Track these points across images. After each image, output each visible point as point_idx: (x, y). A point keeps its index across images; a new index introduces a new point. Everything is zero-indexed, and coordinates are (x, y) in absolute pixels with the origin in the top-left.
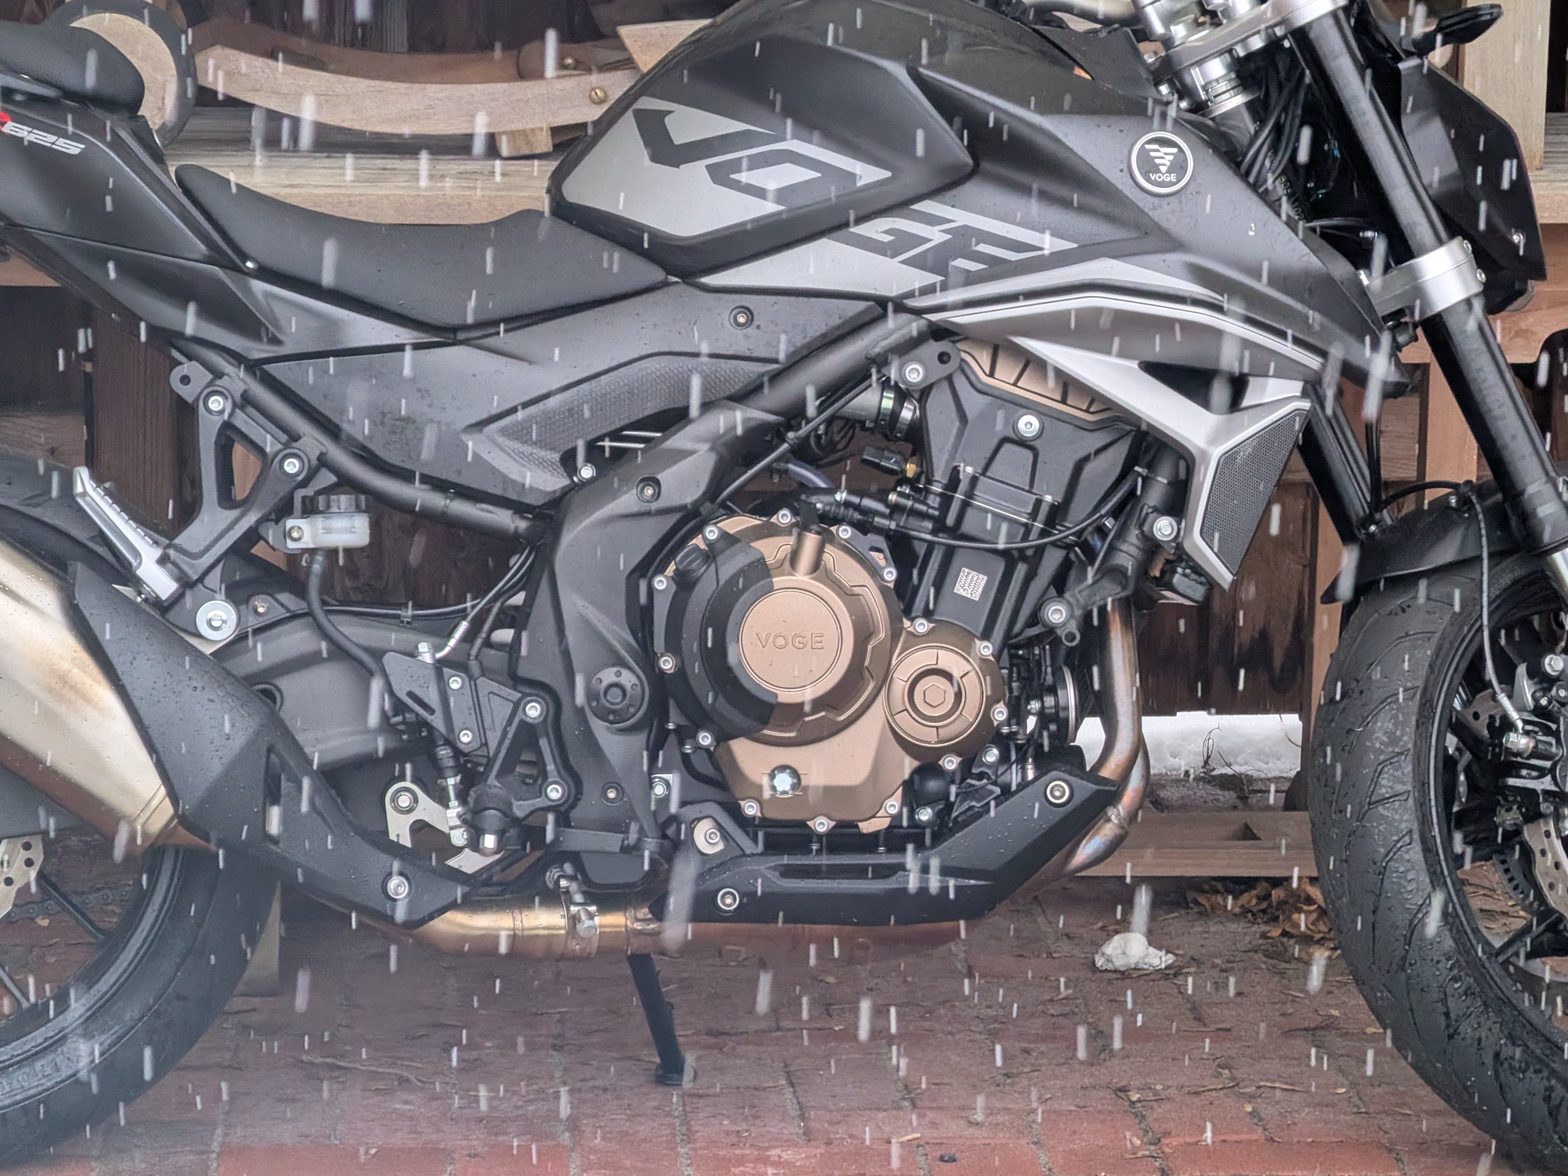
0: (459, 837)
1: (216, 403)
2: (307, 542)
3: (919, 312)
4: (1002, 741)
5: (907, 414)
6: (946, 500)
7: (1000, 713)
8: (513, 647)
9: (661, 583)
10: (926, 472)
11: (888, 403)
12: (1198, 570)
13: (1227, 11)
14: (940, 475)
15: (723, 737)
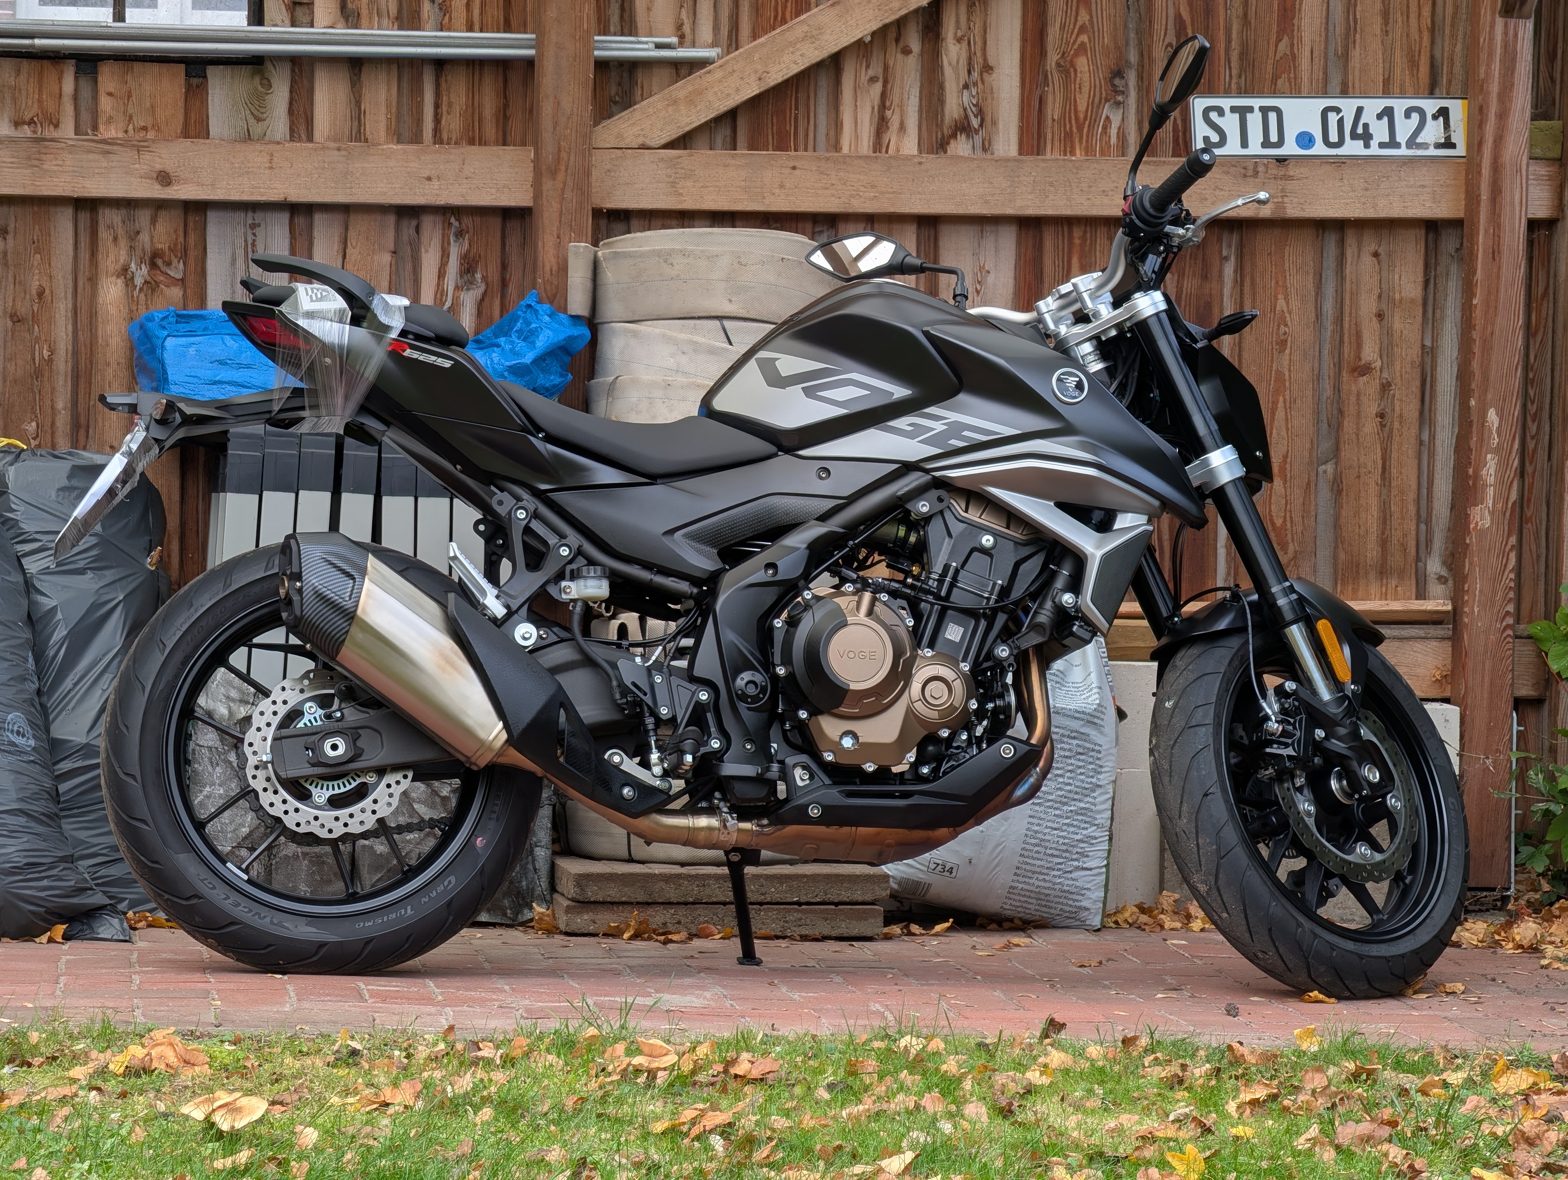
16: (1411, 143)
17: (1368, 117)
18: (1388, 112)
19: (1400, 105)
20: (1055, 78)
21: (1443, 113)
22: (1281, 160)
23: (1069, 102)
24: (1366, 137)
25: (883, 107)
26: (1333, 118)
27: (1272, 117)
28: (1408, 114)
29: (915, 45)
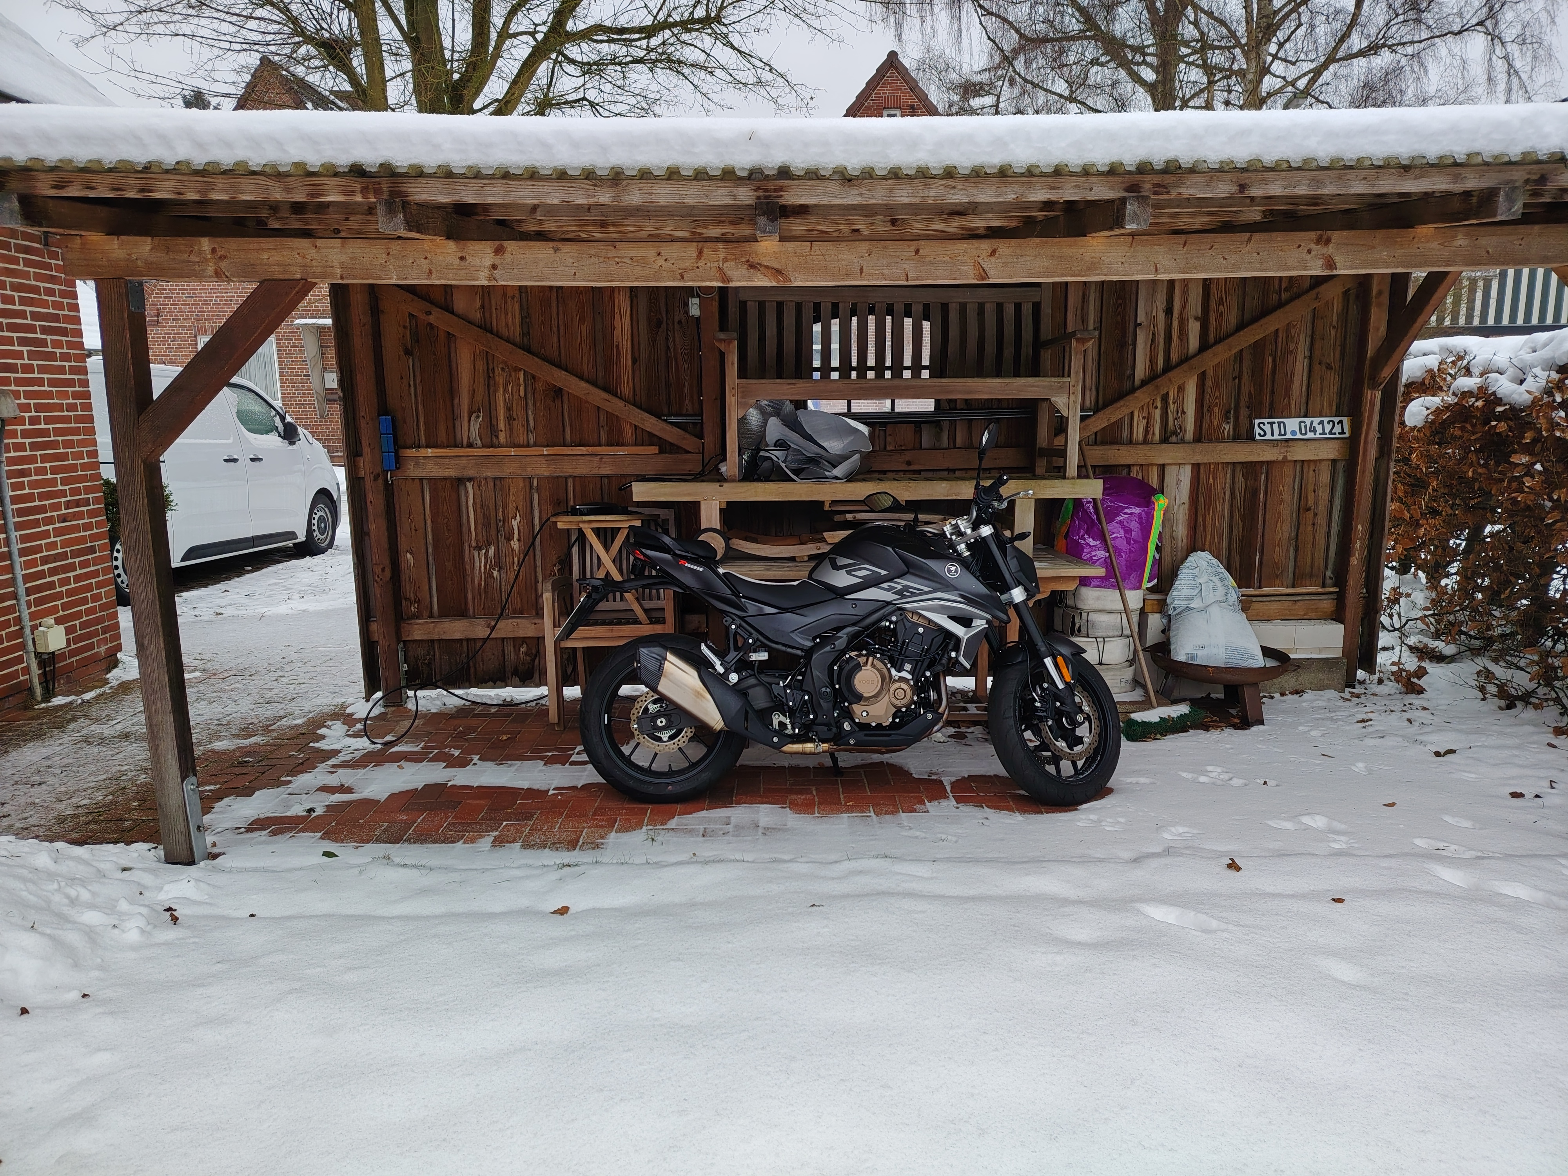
0: (789, 726)
1: (733, 627)
2: (754, 659)
3: (895, 604)
4: (915, 703)
5: (892, 626)
6: (902, 648)
7: (915, 698)
8: (801, 681)
9: (835, 668)
10: (897, 640)
11: (887, 624)
12: (962, 665)
13: (965, 533)
14: (900, 641)
15: (850, 704)
16: (1330, 433)
17: (1315, 424)
18: (1321, 423)
19: (1326, 420)
20: (1206, 414)
21: (1341, 422)
22: (1287, 441)
23: (1211, 422)
24: (1315, 431)
25: (1147, 427)
26: (1303, 425)
27: (1282, 425)
28: (1329, 422)
29: (1159, 405)
